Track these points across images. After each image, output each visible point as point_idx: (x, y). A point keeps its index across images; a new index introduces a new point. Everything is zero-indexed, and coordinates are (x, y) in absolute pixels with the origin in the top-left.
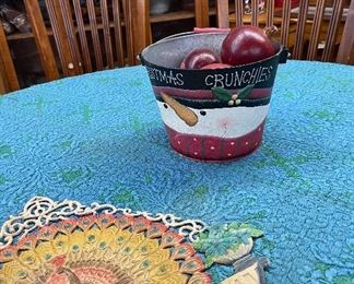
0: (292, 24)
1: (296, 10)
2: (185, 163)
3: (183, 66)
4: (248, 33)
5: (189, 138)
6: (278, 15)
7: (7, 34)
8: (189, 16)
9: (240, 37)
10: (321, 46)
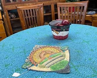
0: (73, 16)
1: (73, 13)
2: (57, 40)
3: (55, 25)
4: (66, 20)
5: (57, 36)
6: (70, 14)
7: (10, 19)
8: (50, 14)
9: (64, 21)
10: (78, 20)
